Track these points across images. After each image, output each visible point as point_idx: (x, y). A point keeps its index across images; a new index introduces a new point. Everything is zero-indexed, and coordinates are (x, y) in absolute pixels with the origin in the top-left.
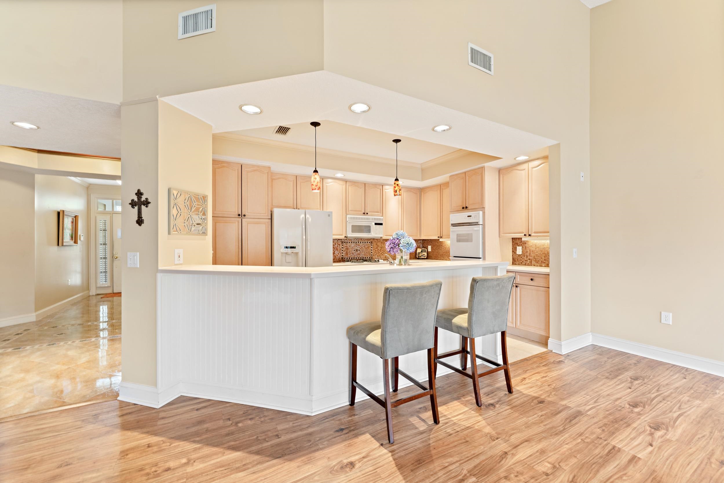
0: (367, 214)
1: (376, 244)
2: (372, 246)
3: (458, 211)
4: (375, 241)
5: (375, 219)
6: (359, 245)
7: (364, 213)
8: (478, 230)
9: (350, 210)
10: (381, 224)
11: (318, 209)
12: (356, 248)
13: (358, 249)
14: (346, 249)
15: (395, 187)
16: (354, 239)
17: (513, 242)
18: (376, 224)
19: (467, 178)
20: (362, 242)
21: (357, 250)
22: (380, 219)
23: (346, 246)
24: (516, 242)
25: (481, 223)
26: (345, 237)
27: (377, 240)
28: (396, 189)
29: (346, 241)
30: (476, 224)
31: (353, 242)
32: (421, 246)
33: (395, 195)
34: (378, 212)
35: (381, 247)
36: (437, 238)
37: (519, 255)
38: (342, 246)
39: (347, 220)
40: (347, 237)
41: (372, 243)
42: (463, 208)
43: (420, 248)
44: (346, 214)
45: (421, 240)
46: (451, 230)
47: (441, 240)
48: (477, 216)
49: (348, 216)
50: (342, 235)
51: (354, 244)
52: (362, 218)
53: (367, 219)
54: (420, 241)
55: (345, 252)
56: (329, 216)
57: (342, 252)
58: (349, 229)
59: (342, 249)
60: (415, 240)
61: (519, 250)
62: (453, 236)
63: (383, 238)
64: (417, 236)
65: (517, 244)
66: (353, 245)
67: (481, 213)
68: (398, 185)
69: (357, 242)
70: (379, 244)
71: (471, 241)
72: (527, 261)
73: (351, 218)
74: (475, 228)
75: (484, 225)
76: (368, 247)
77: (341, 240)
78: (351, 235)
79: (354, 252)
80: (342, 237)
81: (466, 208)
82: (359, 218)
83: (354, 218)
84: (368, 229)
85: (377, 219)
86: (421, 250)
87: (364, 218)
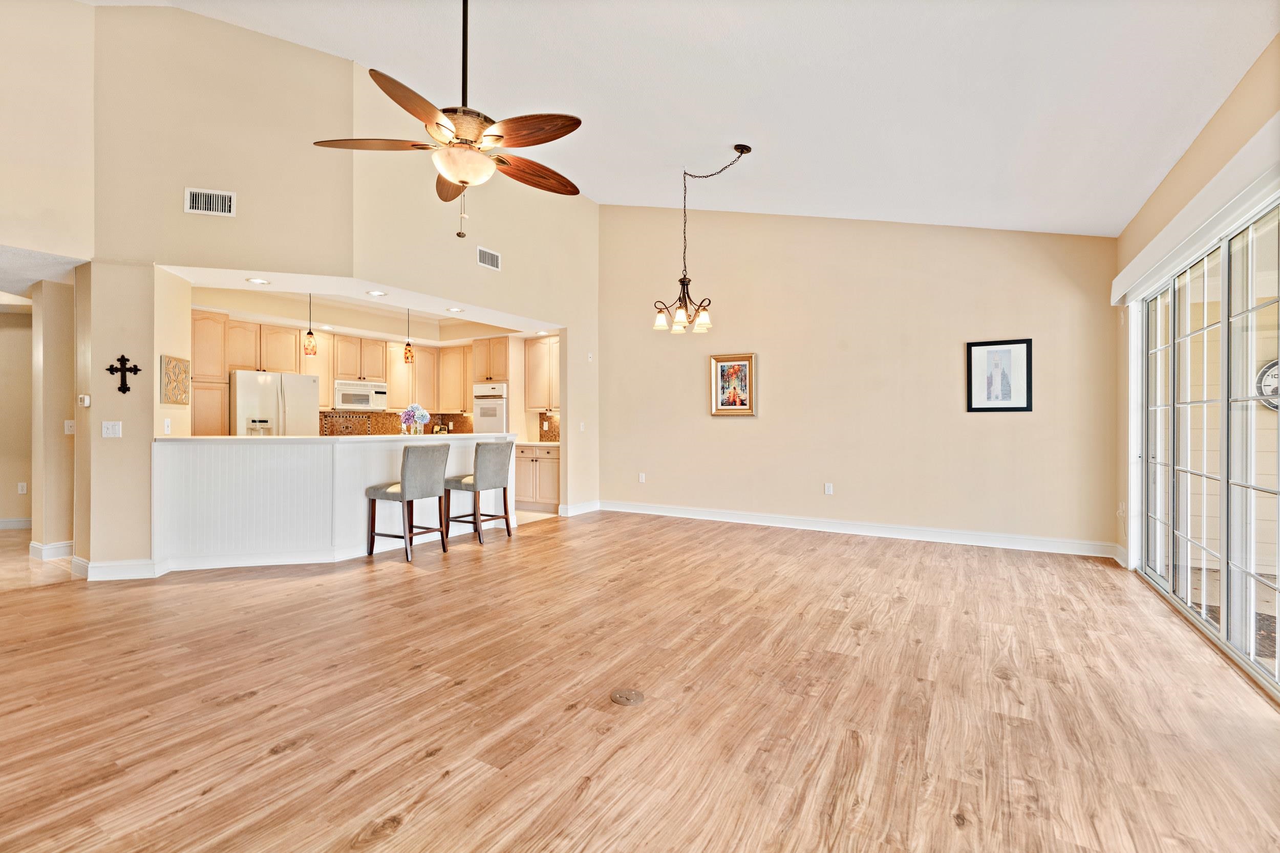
0: (364, 379)
1: (376, 420)
2: (369, 422)
3: (481, 382)
4: (374, 415)
5: (375, 386)
6: (350, 420)
7: (360, 378)
8: (502, 404)
9: (339, 372)
10: (385, 393)
11: (292, 370)
12: (346, 424)
13: (349, 425)
14: (331, 426)
15: (406, 353)
16: (344, 412)
17: (540, 417)
18: (376, 393)
19: (492, 345)
20: (354, 417)
21: (347, 428)
22: (382, 387)
23: (331, 422)
24: (543, 417)
25: (505, 396)
26: (333, 409)
27: (376, 413)
28: (407, 355)
29: (331, 415)
30: (500, 397)
31: (341, 417)
32: (440, 422)
33: (406, 362)
34: (380, 377)
35: (383, 424)
36: (460, 413)
37: (546, 431)
38: (326, 422)
39: (336, 386)
40: (335, 409)
41: (369, 417)
42: (487, 379)
43: (438, 425)
44: (334, 379)
45: (438, 414)
46: (474, 403)
47: (465, 415)
48: (501, 389)
49: (336, 382)
50: (327, 406)
51: (344, 419)
52: (357, 385)
53: (364, 385)
54: (438, 416)
55: (329, 430)
56: (314, 381)
57: (325, 429)
58: (339, 398)
59: (326, 426)
60: (431, 415)
61: (546, 426)
62: (477, 410)
63: (387, 412)
64: (434, 409)
65: (544, 419)
66: (341, 420)
67: (505, 385)
68: (409, 351)
69: (348, 417)
70: (379, 419)
71: (495, 415)
72: (552, 436)
73: (341, 384)
74: (499, 401)
75: (507, 399)
76: (364, 424)
77: (324, 412)
78: (341, 406)
79: (343, 429)
80: (328, 409)
81: (491, 378)
82: (353, 385)
83: (345, 384)
84: (365, 399)
85: (379, 386)
86: (439, 428)
87: (361, 385)
